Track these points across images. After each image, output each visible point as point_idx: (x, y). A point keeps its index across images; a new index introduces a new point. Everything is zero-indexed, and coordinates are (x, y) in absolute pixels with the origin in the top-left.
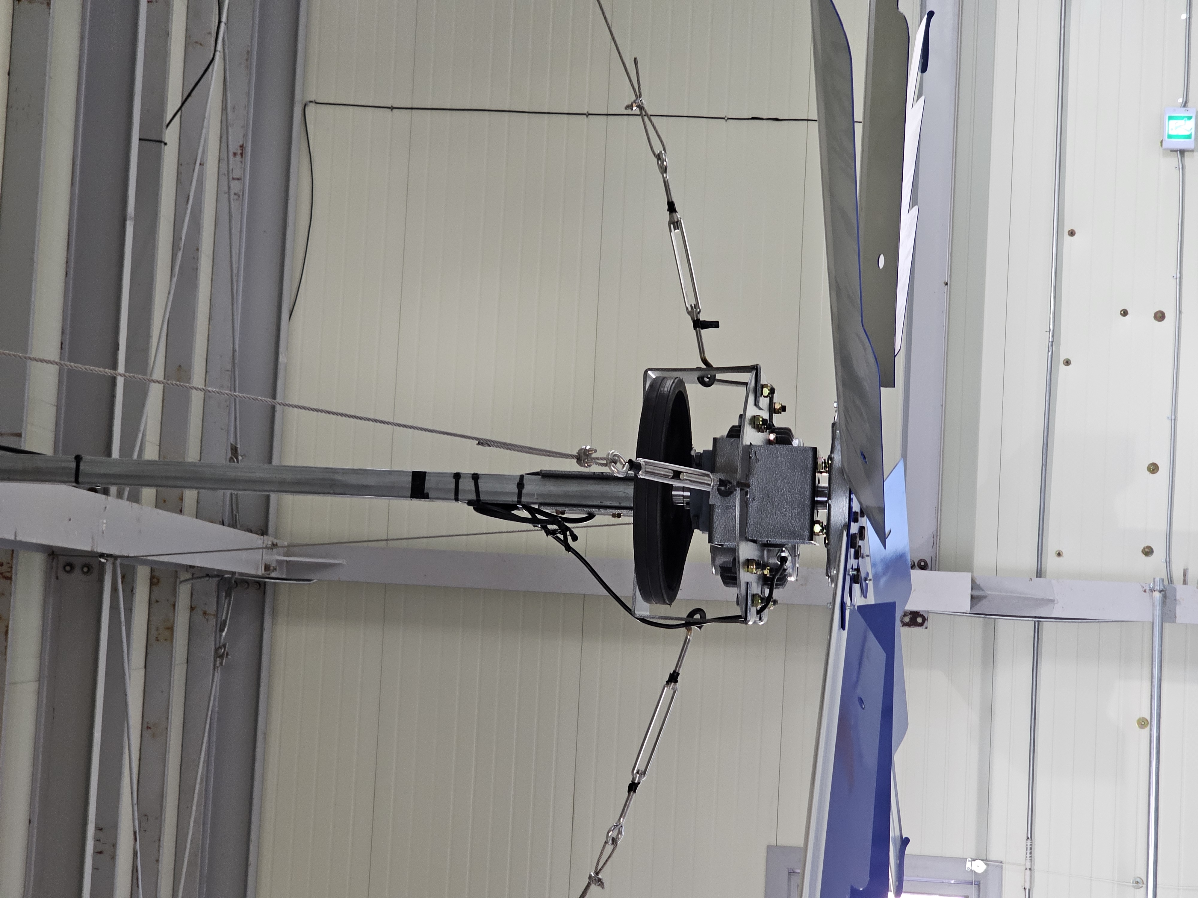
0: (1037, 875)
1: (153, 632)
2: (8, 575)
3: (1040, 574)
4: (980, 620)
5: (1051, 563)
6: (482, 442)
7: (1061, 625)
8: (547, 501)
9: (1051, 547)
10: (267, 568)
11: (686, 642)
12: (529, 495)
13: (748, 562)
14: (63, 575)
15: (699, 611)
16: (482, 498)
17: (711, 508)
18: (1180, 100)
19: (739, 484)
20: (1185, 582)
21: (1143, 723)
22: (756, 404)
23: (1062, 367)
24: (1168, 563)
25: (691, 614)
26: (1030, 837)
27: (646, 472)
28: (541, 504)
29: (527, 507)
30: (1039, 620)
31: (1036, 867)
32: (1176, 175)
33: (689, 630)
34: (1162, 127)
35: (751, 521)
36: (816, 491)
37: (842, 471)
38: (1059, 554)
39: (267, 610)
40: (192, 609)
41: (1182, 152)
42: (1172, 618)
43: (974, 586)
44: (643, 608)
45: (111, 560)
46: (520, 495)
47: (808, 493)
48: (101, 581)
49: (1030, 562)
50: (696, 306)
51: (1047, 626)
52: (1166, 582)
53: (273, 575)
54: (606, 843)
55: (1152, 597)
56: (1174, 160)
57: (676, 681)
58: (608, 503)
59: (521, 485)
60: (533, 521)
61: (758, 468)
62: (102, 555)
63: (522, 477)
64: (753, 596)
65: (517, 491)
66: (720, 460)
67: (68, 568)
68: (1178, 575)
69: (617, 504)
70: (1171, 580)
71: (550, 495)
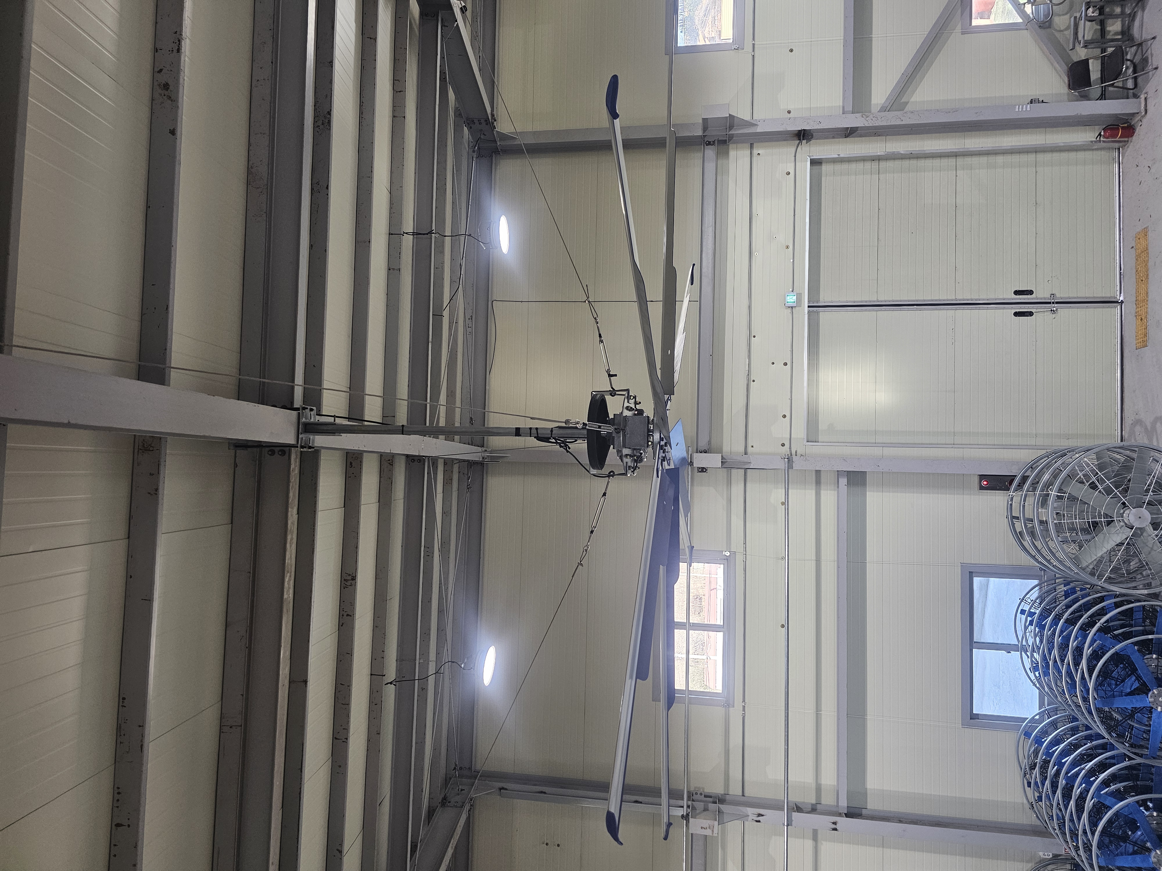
0: (748, 556)
1: (446, 481)
2: (392, 464)
3: (746, 454)
4: (725, 470)
5: (750, 449)
6: (532, 418)
7: (753, 470)
8: (561, 436)
9: (749, 445)
10: (483, 458)
11: (608, 482)
12: (555, 434)
13: (626, 455)
14: (411, 463)
15: (612, 471)
16: (539, 436)
17: (614, 437)
18: (791, 290)
19: (622, 429)
20: (796, 455)
21: (783, 504)
22: (628, 402)
23: (752, 382)
24: (790, 448)
25: (610, 473)
26: (745, 543)
27: (589, 427)
28: (558, 437)
29: (554, 438)
30: (746, 470)
31: (747, 554)
32: (790, 315)
33: (609, 478)
34: (785, 299)
35: (627, 441)
36: (649, 431)
37: (657, 424)
38: (752, 447)
39: (485, 472)
40: (459, 472)
41: (792, 307)
42: (792, 468)
43: (723, 458)
44: (594, 471)
45: (427, 458)
46: (552, 434)
47: (646, 432)
48: (424, 464)
49: (742, 449)
50: (609, 369)
51: (748, 471)
52: (789, 455)
53: (486, 460)
54: (584, 551)
55: (784, 460)
56: (789, 310)
57: (605, 496)
58: (581, 436)
59: (552, 431)
60: (556, 443)
61: (629, 423)
62: (424, 456)
63: (552, 428)
64: (629, 466)
65: (550, 433)
66: (616, 421)
67: (413, 461)
68: (794, 452)
69: (584, 437)
70: (791, 455)
71: (561, 434)
